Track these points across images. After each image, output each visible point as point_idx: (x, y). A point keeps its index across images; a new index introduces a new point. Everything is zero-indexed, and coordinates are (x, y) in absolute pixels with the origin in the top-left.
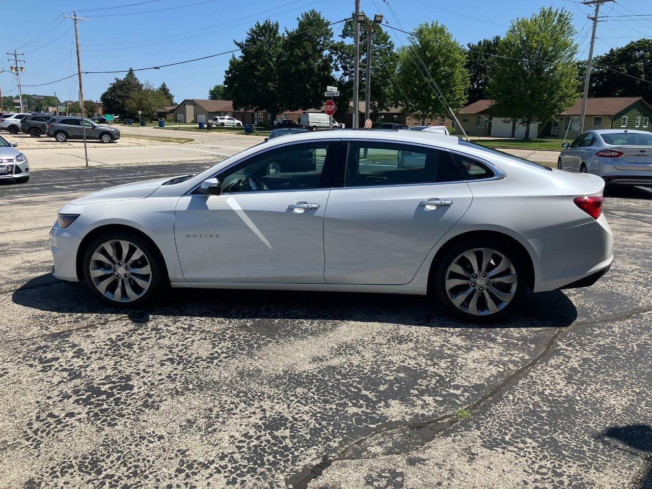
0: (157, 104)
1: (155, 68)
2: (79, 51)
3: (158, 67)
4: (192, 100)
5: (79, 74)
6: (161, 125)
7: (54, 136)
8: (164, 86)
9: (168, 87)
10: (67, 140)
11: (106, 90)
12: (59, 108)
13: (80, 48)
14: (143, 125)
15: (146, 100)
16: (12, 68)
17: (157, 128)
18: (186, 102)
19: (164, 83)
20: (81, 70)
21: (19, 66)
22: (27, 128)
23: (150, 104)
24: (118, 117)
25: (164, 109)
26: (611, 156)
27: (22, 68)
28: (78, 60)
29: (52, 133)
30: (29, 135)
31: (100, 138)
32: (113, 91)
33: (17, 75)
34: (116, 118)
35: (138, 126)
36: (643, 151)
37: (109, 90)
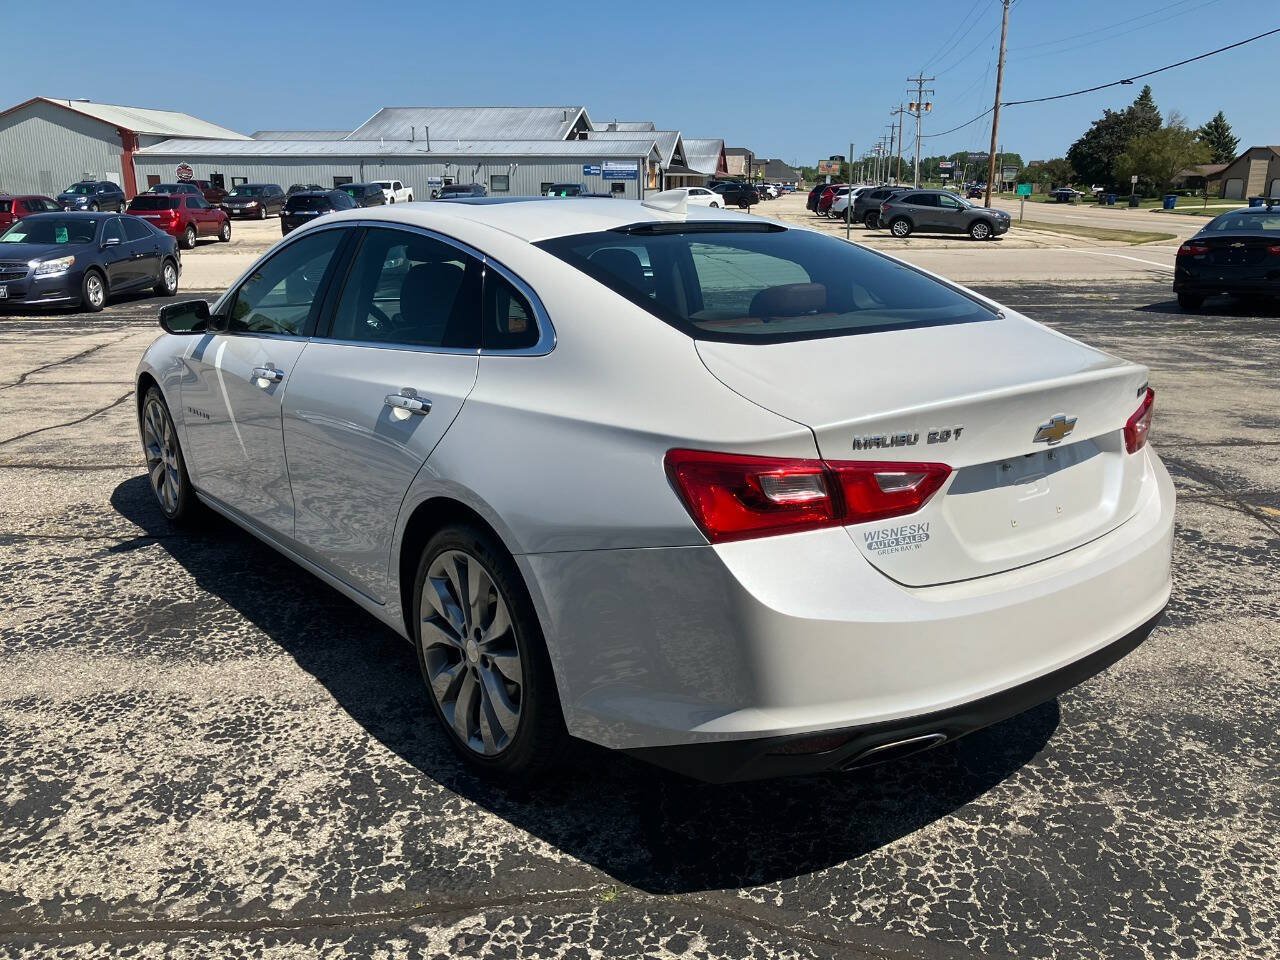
0: (1182, 160)
1: (1123, 82)
2: (1003, 63)
3: (1128, 81)
4: (1268, 149)
5: (996, 108)
6: (1168, 206)
7: (890, 226)
8: (1219, 118)
9: (1228, 121)
10: (912, 234)
11: (1081, 135)
12: (1005, 175)
13: (1005, 58)
14: (1133, 205)
15: (1159, 153)
16: (911, 105)
17: (1157, 211)
18: (1254, 153)
19: (1220, 114)
20: (1001, 100)
21: (923, 101)
22: (862, 212)
23: (1166, 161)
24: (1101, 189)
25: (1196, 170)
27: (927, 104)
28: (999, 81)
29: (886, 221)
30: (863, 225)
31: (969, 231)
32: (1095, 138)
33: (919, 117)
34: (1099, 192)
35: (1123, 208)
37: (1087, 135)
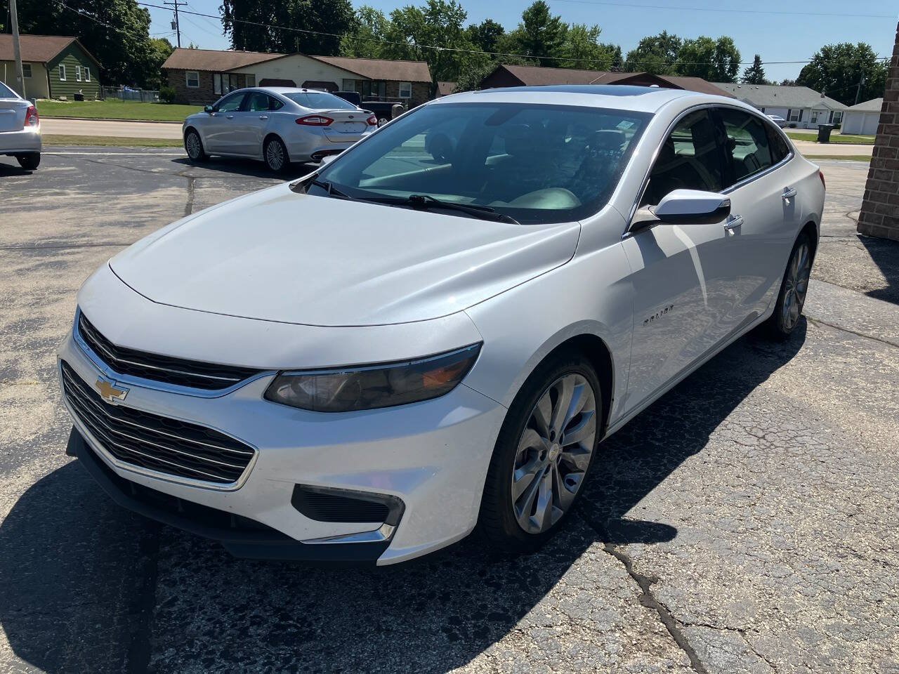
26: (320, 124)
36: (351, 117)
